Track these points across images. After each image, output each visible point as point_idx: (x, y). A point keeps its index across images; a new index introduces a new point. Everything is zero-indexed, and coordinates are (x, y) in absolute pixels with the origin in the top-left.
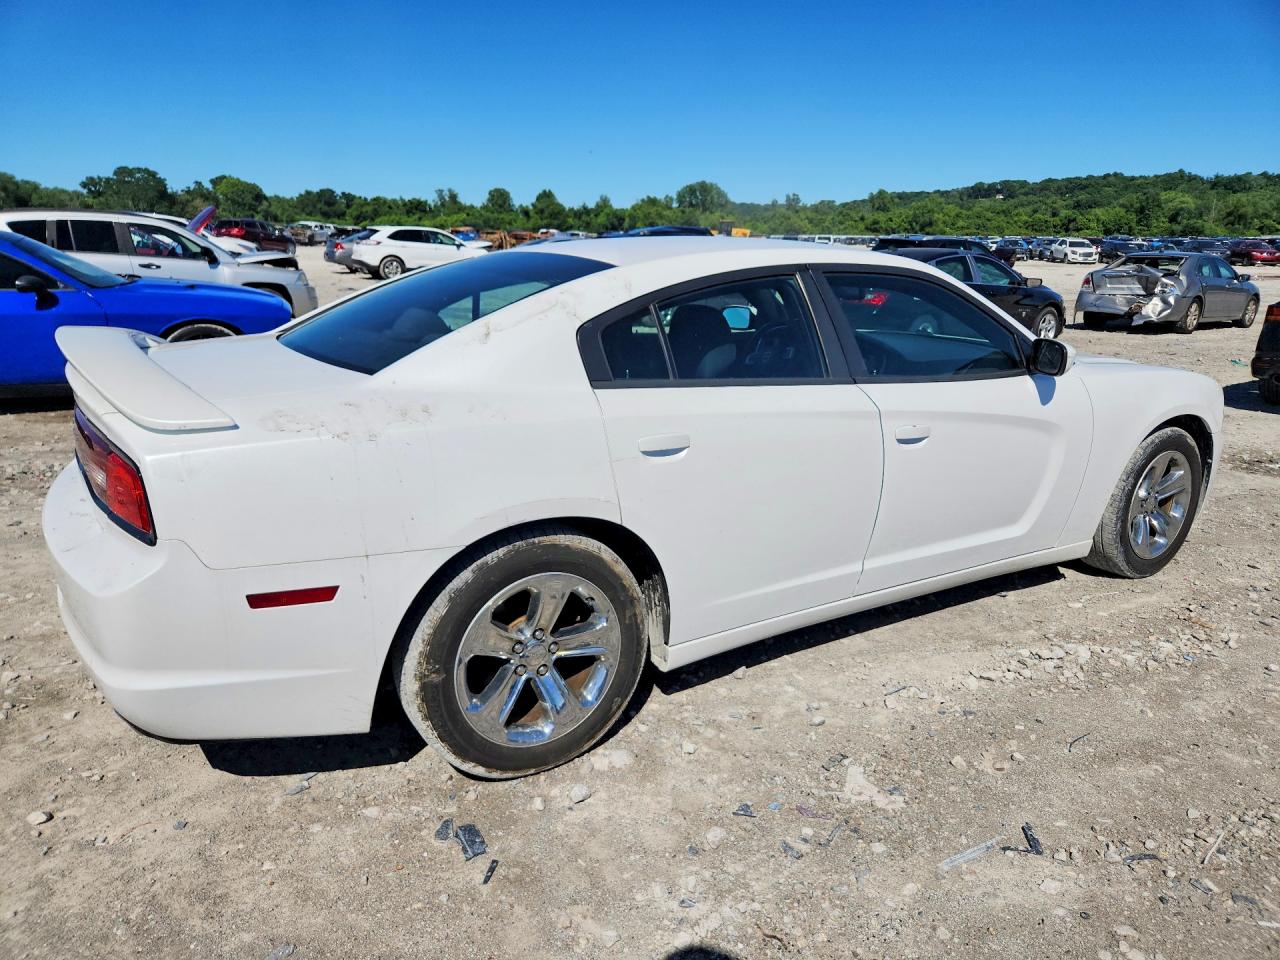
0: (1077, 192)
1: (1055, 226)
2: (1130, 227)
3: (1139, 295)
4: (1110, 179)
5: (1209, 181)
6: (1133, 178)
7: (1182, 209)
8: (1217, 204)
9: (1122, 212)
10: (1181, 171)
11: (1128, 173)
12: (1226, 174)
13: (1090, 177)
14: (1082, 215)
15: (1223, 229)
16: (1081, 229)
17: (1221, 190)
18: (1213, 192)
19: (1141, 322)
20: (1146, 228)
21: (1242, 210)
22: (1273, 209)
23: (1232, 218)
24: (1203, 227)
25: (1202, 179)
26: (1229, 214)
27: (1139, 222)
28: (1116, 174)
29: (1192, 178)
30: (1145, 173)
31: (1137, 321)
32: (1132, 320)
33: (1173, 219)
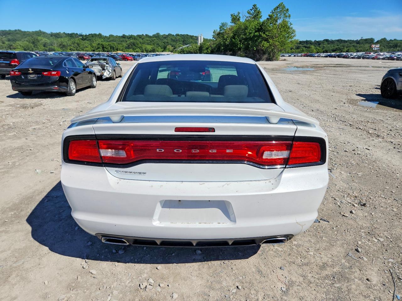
0: (8, 35)
1: (6, 47)
2: (32, 48)
3: (101, 70)
4: (17, 31)
5: (49, 34)
6: (25, 32)
7: (46, 43)
8: (56, 42)
9: (28, 43)
10: (40, 30)
11: (23, 30)
12: (54, 32)
13: (10, 30)
14: (14, 43)
15: (60, 49)
16: (16, 49)
17: (54, 37)
18: (52, 37)
19: (105, 78)
20: (37, 49)
21: (64, 44)
22: (72, 44)
23: (62, 46)
24: (54, 48)
25: (47, 33)
26: (60, 45)
27: (34, 47)
28: (19, 30)
29: (44, 33)
30: (29, 31)
31: (104, 78)
32: (102, 77)
33: (44, 46)
